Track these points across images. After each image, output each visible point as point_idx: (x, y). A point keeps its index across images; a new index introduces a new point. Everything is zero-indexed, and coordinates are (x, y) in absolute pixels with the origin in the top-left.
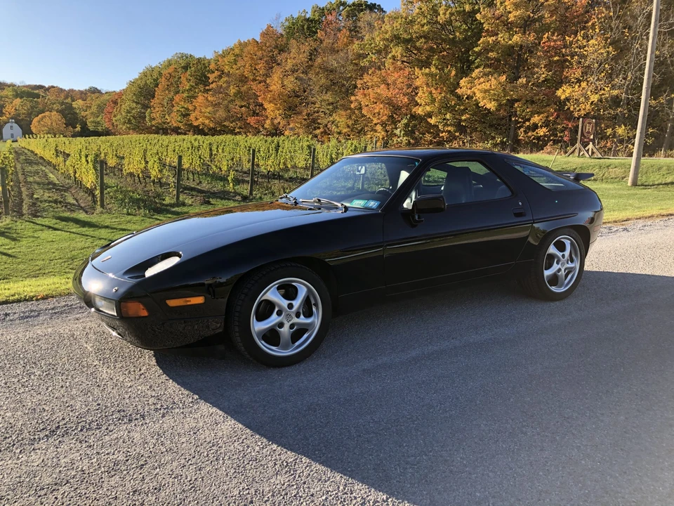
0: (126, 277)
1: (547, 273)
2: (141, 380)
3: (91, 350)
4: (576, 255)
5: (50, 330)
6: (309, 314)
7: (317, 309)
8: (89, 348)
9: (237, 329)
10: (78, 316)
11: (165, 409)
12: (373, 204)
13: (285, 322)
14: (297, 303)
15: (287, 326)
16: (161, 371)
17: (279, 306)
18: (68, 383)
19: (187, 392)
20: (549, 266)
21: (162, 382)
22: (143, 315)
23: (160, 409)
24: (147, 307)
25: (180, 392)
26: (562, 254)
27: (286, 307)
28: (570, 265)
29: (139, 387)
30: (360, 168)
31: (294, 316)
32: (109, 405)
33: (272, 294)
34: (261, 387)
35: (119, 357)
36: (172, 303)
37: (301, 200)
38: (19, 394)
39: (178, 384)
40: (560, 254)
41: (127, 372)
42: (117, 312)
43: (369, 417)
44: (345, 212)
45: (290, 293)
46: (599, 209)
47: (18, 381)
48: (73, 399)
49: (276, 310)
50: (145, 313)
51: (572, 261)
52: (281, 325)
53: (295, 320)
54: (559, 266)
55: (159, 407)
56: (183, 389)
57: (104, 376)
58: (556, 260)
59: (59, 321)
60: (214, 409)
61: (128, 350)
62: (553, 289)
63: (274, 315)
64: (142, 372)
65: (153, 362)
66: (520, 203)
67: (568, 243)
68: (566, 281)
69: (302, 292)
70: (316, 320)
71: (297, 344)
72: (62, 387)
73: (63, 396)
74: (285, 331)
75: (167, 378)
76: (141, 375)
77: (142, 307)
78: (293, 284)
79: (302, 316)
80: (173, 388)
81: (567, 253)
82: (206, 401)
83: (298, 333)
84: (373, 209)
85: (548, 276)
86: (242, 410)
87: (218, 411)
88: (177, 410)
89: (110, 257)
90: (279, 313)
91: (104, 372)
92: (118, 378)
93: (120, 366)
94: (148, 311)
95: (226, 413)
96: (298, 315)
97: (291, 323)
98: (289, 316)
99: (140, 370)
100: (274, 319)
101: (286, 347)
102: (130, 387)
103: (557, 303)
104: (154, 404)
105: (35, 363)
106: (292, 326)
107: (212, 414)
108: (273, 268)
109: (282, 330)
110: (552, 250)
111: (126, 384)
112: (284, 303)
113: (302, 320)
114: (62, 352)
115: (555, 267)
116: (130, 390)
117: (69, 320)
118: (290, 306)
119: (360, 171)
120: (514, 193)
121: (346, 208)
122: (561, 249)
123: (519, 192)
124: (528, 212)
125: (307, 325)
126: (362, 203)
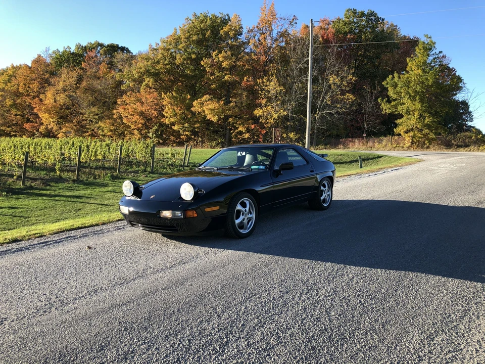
1: (322, 198)
4: (330, 189)
6: (251, 213)
7: (253, 211)
12: (262, 167)
14: (247, 209)
17: (242, 211)
20: (322, 196)
24: (197, 213)
27: (244, 211)
30: (241, 152)
33: (239, 207)
36: (208, 210)
40: (324, 189)
42: (183, 216)
44: (251, 171)
45: (244, 205)
50: (196, 215)
51: (329, 192)
62: (324, 205)
66: (311, 167)
67: (326, 183)
68: (328, 201)
70: (253, 215)
71: (249, 226)
77: (195, 212)
83: (250, 220)
84: (264, 169)
89: (154, 196)
90: (243, 214)
96: (248, 214)
98: (246, 215)
100: (241, 217)
101: (246, 229)
106: (247, 219)
109: (244, 221)
110: (322, 188)
112: (244, 209)
113: (250, 216)
115: (324, 195)
118: (246, 210)
119: (242, 154)
120: (308, 162)
121: (251, 169)
122: (325, 187)
123: (310, 162)
124: (314, 170)
125: (251, 217)
126: (257, 167)
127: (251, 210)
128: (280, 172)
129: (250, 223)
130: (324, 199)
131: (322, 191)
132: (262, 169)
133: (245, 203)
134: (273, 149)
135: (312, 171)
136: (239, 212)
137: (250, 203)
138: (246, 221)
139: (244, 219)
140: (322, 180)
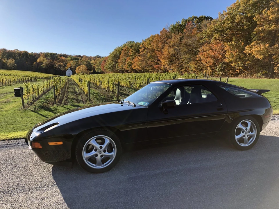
1: (237, 137)
4: (255, 129)
7: (115, 149)
11: (40, 188)
14: (104, 146)
15: (99, 156)
17: (95, 147)
21: (48, 176)
22: (40, 148)
23: (38, 187)
25: (51, 181)
26: (245, 128)
27: (99, 148)
28: (251, 134)
29: (38, 177)
31: (102, 152)
32: (22, 184)
33: (92, 142)
36: (50, 144)
44: (135, 107)
46: (270, 107)
48: (12, 180)
49: (94, 149)
51: (252, 131)
52: (97, 155)
53: (103, 154)
54: (244, 134)
56: (53, 179)
58: (242, 131)
62: (242, 145)
63: (93, 151)
66: (221, 104)
67: (249, 123)
68: (249, 141)
69: (107, 142)
70: (114, 154)
71: (105, 164)
72: (12, 174)
74: (99, 158)
75: (51, 174)
77: (40, 145)
78: (103, 138)
79: (107, 152)
81: (249, 128)
85: (238, 139)
88: (44, 189)
90: (96, 150)
91: (31, 170)
92: (34, 172)
94: (42, 146)
96: (105, 151)
97: (101, 155)
98: (100, 152)
99: (44, 170)
101: (99, 165)
107: (56, 191)
109: (97, 157)
111: (35, 175)
112: (98, 145)
114: (24, 160)
115: (242, 134)
116: (34, 178)
118: (101, 148)
120: (218, 99)
121: (135, 105)
122: (246, 126)
124: (225, 108)
125: (109, 156)
126: (142, 103)
127: (113, 149)
129: (109, 160)
135: (220, 109)
137: (111, 142)
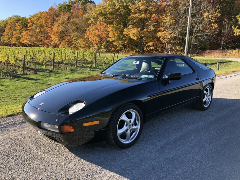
0: (61, 114)
1: (203, 100)
2: (67, 161)
3: (32, 146)
5: (4, 136)
6: (136, 125)
8: (31, 145)
9: (112, 134)
10: (14, 128)
11: (90, 175)
12: (151, 76)
13: (129, 129)
14: (133, 120)
16: (74, 155)
17: (127, 122)
18: (32, 166)
19: (94, 165)
20: (204, 98)
21: (79, 161)
22: (71, 131)
23: (87, 176)
24: (74, 128)
25: (91, 165)
28: (209, 97)
29: (69, 165)
30: (136, 61)
32: (61, 176)
33: (124, 117)
34: (125, 159)
35: (49, 149)
37: (115, 75)
38: (10, 174)
39: (87, 161)
40: (207, 93)
41: (58, 157)
42: (59, 131)
43: (180, 170)
44: (141, 80)
45: (129, 116)
47: (5, 167)
48: (40, 175)
49: (126, 124)
53: (132, 127)
55: (86, 174)
56: (90, 163)
57: (48, 160)
58: (206, 96)
59: (6, 131)
60: (112, 173)
61: (51, 145)
62: (205, 106)
64: (65, 156)
65: (67, 150)
66: (197, 75)
67: (208, 89)
68: (208, 103)
70: (138, 127)
71: (132, 137)
72: (30, 168)
73: (34, 174)
75: (79, 158)
76: (66, 157)
77: (71, 127)
78: (131, 112)
79: (134, 126)
80: (85, 163)
82: (106, 169)
83: (133, 131)
84: (152, 79)
85: (203, 102)
86: (126, 172)
87: (115, 174)
88: (95, 176)
89: (43, 103)
90: (126, 126)
91: (47, 158)
92: (56, 160)
93: (52, 153)
94: (74, 129)
95: (119, 174)
97: (131, 129)
99: (64, 155)
100: (125, 128)
101: (128, 140)
102: (65, 165)
103: (206, 111)
104: (83, 173)
105: (8, 156)
107: (113, 176)
108: (124, 106)
110: (205, 92)
111: (62, 163)
112: (129, 120)
113: (134, 127)
114: (18, 148)
115: (206, 98)
116: (66, 167)
117: (11, 131)
118: (130, 122)
119: (136, 63)
120: (194, 71)
121: (141, 78)
122: (207, 91)
123: (196, 71)
124: (200, 79)
125: (135, 129)
126: (146, 76)
127: (137, 122)
128: (168, 82)
129: (134, 134)
130: (205, 101)
131: (205, 94)
132: (151, 79)
133: (131, 114)
134: (164, 59)
135: (197, 79)
136: (123, 122)
137: (136, 115)
138: (129, 132)
139: (127, 130)
140: (206, 86)
